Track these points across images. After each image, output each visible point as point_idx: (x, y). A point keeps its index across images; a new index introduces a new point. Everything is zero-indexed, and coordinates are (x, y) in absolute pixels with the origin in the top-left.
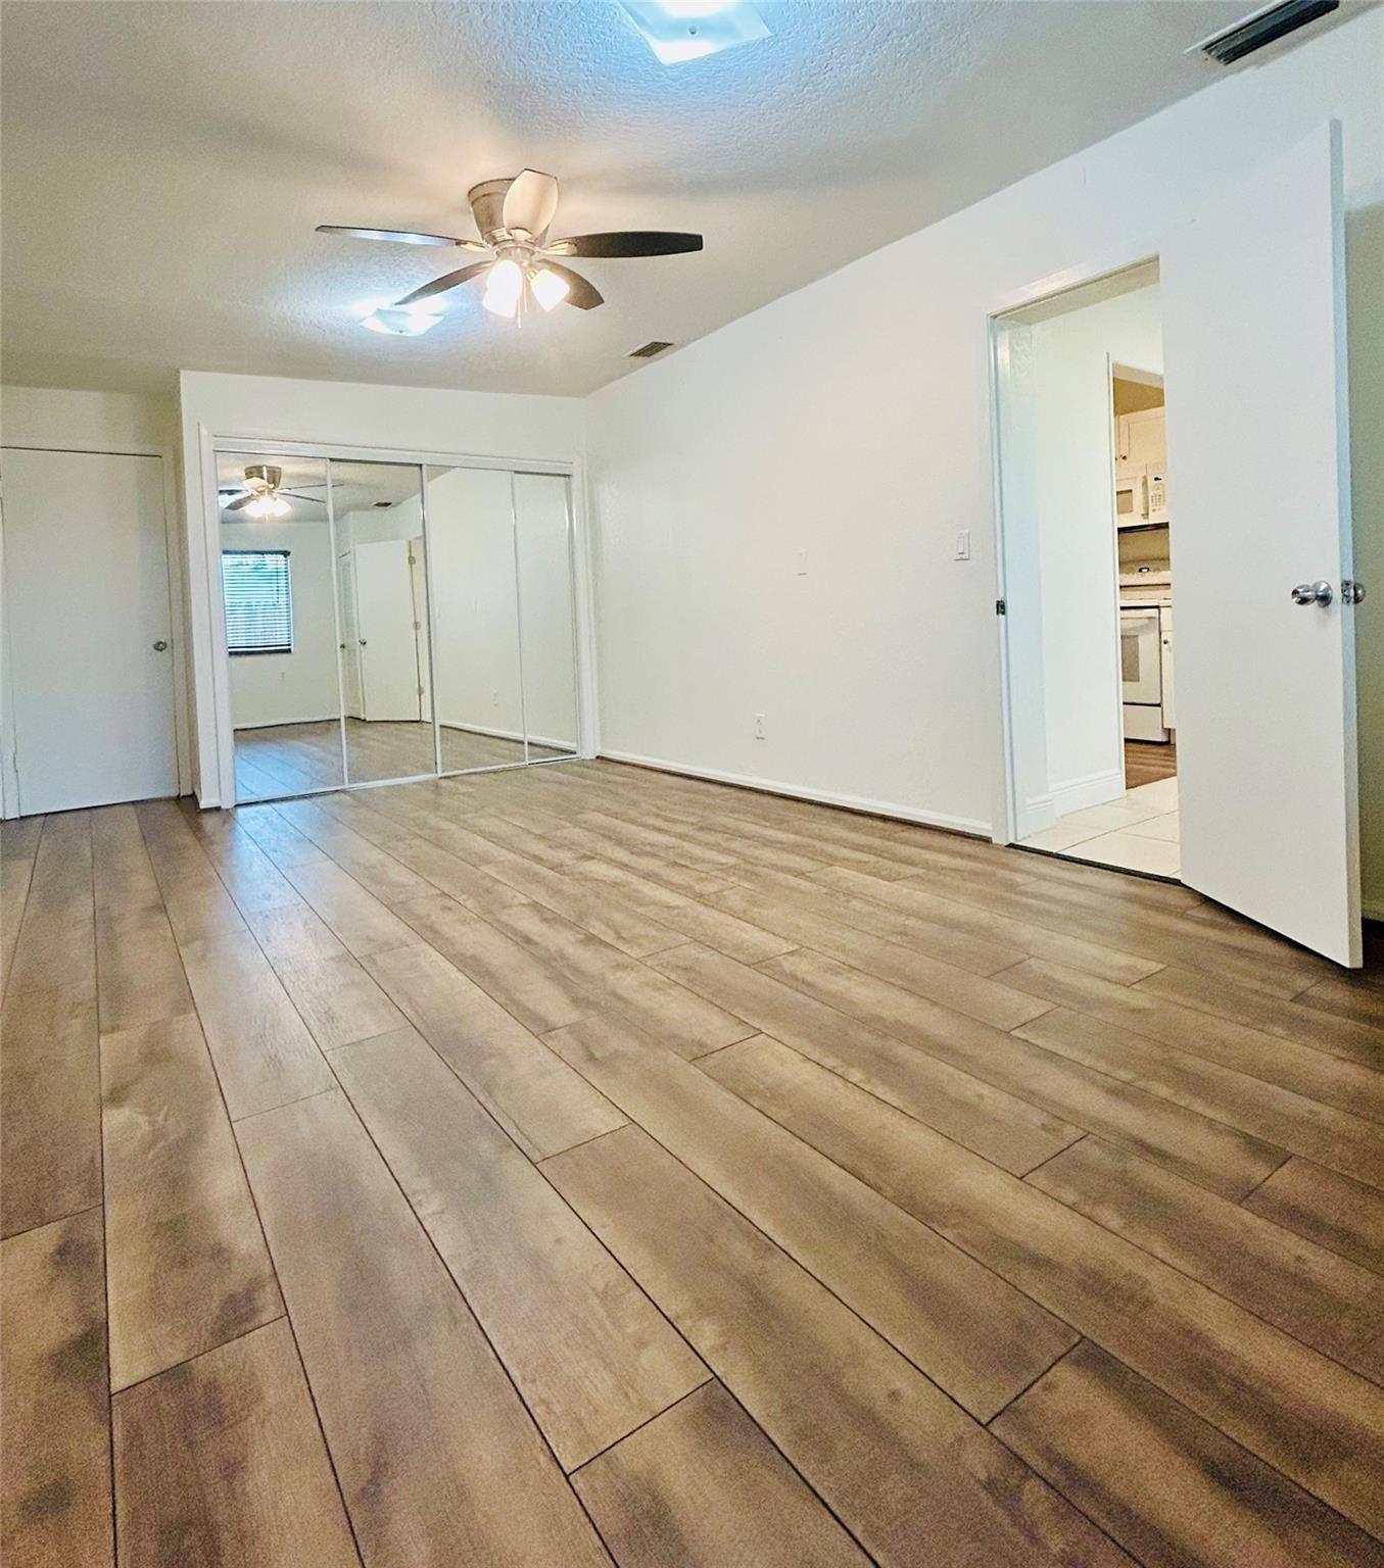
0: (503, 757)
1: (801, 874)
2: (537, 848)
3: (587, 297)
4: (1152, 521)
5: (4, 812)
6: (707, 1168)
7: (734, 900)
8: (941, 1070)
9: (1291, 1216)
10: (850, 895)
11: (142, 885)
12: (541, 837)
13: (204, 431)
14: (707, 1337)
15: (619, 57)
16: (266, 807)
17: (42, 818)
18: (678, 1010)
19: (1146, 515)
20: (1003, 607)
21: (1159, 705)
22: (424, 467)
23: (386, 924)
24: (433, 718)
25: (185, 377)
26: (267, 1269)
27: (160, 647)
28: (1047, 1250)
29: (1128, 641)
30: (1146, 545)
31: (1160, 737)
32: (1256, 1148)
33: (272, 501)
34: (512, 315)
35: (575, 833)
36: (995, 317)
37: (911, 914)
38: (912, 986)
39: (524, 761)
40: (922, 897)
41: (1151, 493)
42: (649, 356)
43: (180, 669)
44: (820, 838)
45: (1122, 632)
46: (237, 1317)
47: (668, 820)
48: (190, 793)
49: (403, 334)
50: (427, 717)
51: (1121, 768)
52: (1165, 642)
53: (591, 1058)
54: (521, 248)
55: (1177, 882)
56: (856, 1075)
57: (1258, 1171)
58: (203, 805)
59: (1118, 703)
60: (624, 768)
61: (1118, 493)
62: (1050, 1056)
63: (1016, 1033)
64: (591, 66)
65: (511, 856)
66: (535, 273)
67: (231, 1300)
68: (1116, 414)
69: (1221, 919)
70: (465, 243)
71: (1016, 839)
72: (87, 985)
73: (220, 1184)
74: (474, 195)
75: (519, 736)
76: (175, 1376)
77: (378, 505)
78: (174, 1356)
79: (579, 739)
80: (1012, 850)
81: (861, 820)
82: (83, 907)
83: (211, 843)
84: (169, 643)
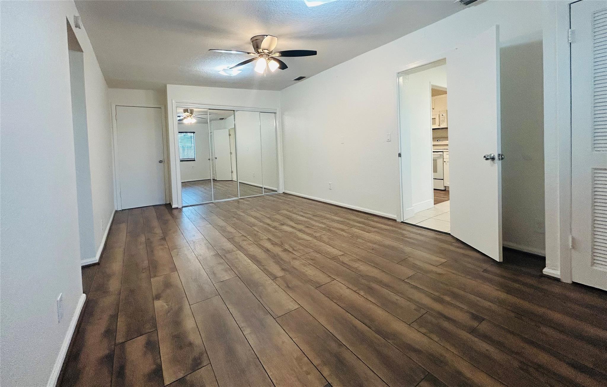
0: (257, 192)
1: (343, 230)
2: (268, 221)
3: (283, 66)
4: (442, 126)
5: (117, 208)
6: (323, 321)
7: (325, 238)
8: (385, 291)
9: (485, 337)
10: (358, 237)
11: (158, 231)
12: (269, 218)
13: (173, 101)
14: (326, 372)
15: (295, 4)
16: (191, 208)
17: (128, 210)
18: (311, 272)
19: (439, 125)
20: (400, 155)
21: (443, 179)
22: (235, 111)
23: (228, 245)
24: (237, 180)
25: (168, 86)
26: (204, 350)
27: (161, 162)
28: (417, 347)
29: (435, 161)
30: (440, 134)
31: (443, 189)
32: (475, 317)
33: (191, 119)
34: (263, 73)
35: (278, 217)
36: (399, 73)
37: (375, 243)
38: (376, 265)
39: (263, 194)
40: (378, 238)
41: (441, 119)
42: (299, 80)
43: (166, 168)
44: (348, 219)
45: (433, 158)
46: (197, 364)
47: (305, 213)
48: (169, 203)
49: (231, 75)
50: (235, 179)
51: (432, 199)
52: (445, 162)
53: (288, 287)
54: (266, 54)
55: (449, 234)
56: (362, 293)
57: (475, 324)
58: (173, 207)
59: (432, 179)
60: (291, 196)
61: (432, 119)
62: (416, 288)
63: (406, 280)
64: (287, 6)
65: (261, 224)
66: (270, 61)
67: (195, 359)
68: (432, 96)
69: (462, 246)
70: (250, 53)
71: (403, 220)
72: (146, 263)
73: (189, 324)
74: (253, 39)
75: (261, 186)
76: (181, 381)
77: (220, 119)
78: (181, 375)
79: (278, 187)
80: (403, 224)
81: (359, 213)
82: (143, 239)
83: (176, 219)
84: (163, 160)
